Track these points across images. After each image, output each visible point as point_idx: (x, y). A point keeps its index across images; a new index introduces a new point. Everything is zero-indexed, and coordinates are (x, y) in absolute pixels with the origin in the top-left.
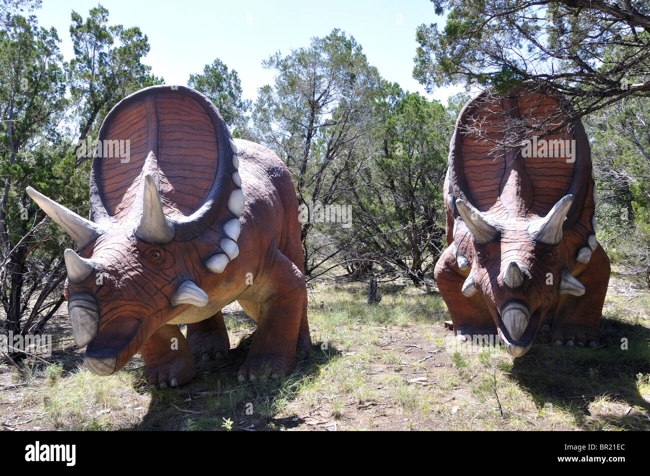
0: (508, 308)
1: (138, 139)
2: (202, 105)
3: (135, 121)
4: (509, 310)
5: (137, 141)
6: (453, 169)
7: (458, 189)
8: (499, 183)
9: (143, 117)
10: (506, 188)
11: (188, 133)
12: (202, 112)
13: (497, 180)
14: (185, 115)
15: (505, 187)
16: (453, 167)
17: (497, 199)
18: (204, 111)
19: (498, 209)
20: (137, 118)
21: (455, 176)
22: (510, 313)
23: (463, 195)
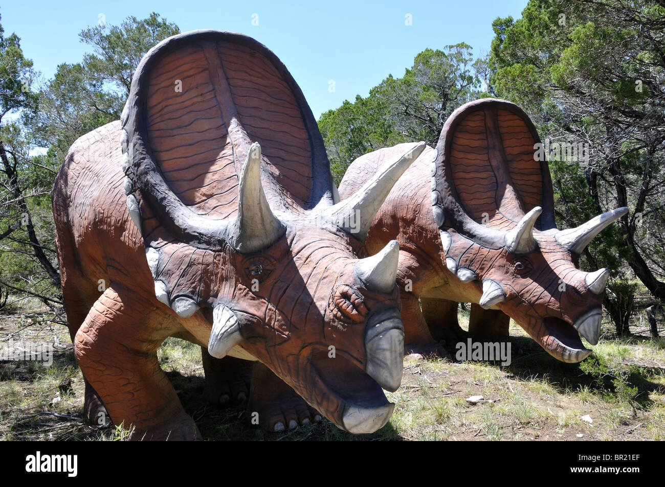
0: (591, 314)
1: (199, 99)
2: (277, 68)
3: (190, 73)
4: (592, 315)
5: (199, 102)
6: (445, 180)
7: (454, 200)
8: (494, 197)
9: (201, 70)
10: (504, 202)
11: (265, 101)
12: (278, 77)
13: (492, 194)
14: (258, 77)
15: (503, 200)
16: (445, 178)
17: (496, 212)
18: (280, 76)
19: (500, 221)
20: (192, 68)
21: (448, 187)
22: (594, 319)
23: (459, 207)
